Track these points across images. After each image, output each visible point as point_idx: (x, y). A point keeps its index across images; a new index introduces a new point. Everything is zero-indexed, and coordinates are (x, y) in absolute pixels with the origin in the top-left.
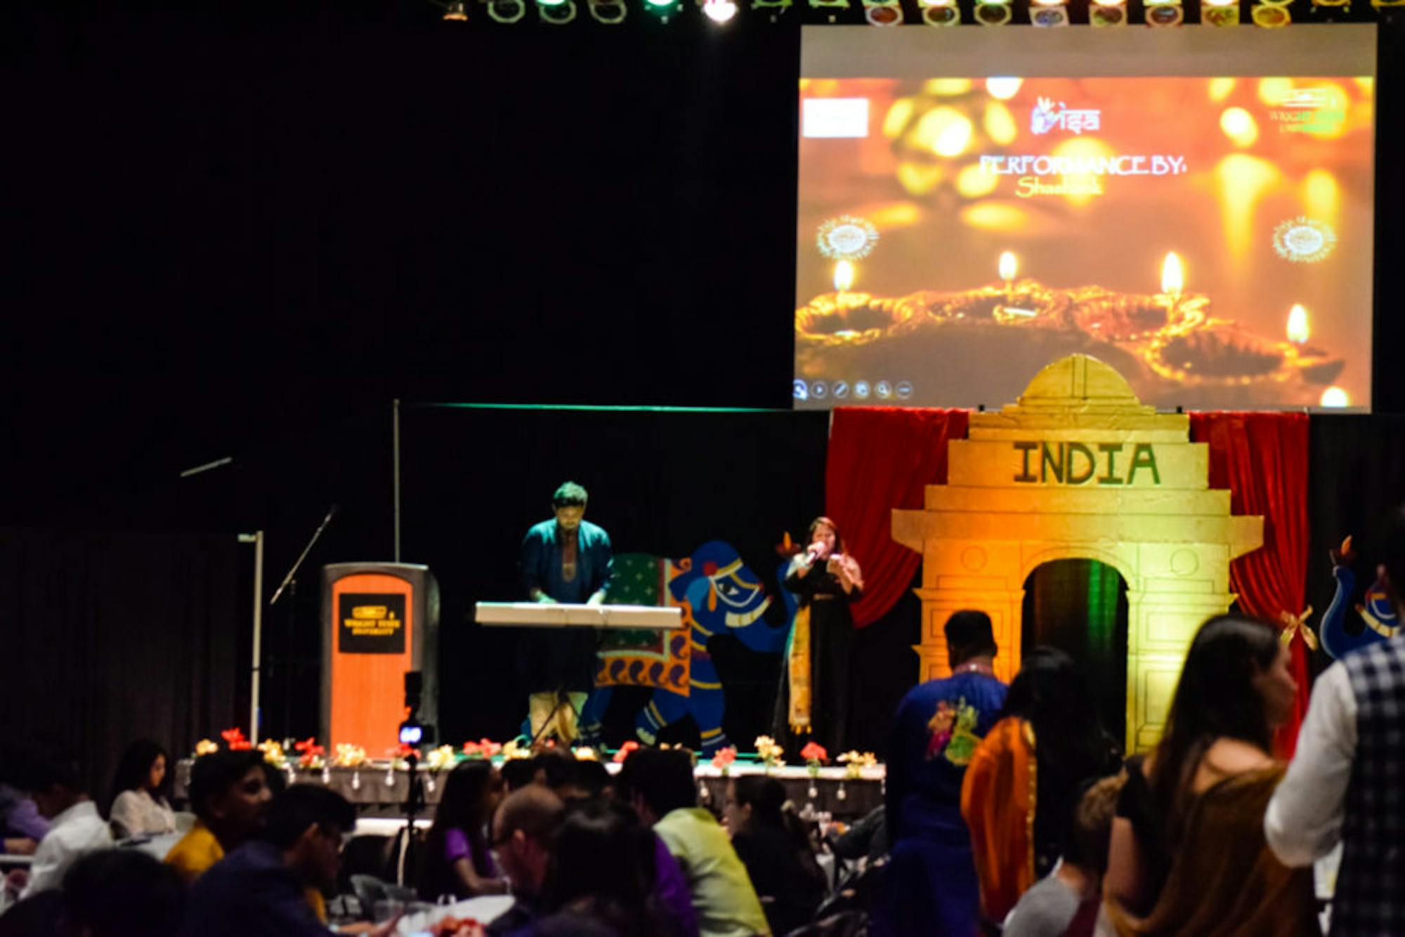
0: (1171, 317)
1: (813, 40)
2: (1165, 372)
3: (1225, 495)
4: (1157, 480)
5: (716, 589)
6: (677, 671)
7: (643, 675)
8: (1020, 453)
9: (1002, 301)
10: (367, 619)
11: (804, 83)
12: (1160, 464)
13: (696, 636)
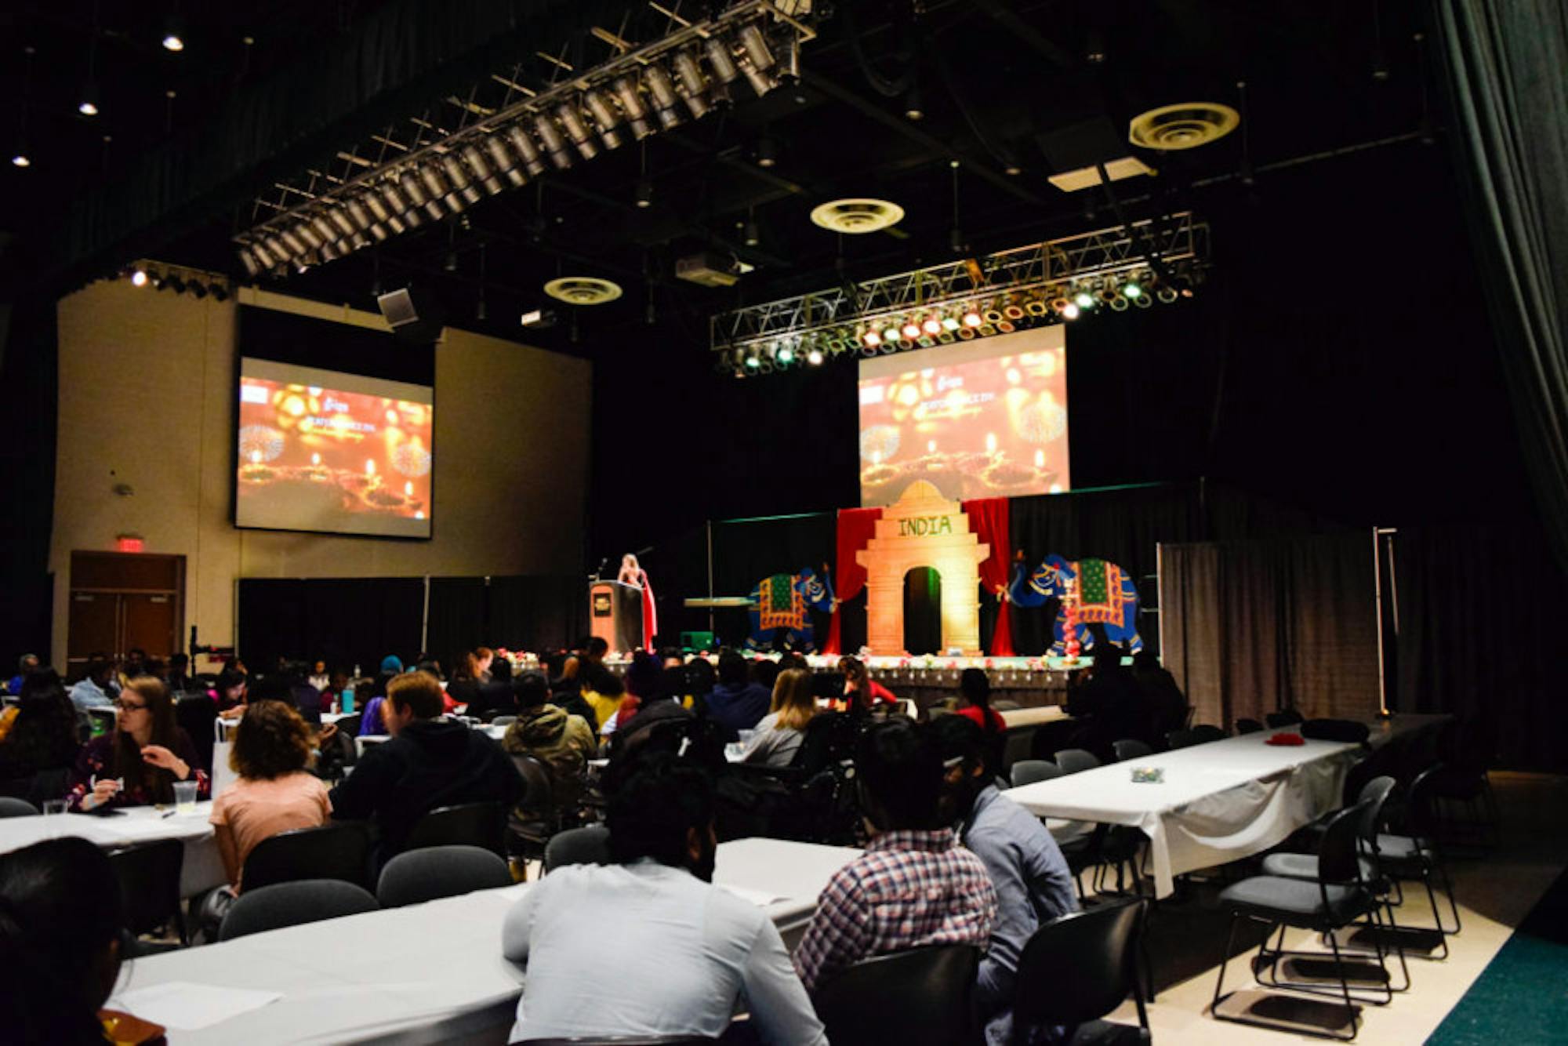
0: (991, 461)
1: (864, 366)
2: (990, 485)
3: (975, 536)
4: (950, 530)
5: (809, 586)
6: (798, 620)
7: (787, 623)
8: (900, 524)
9: (931, 461)
10: (602, 604)
11: (861, 383)
12: (951, 523)
13: (804, 606)
